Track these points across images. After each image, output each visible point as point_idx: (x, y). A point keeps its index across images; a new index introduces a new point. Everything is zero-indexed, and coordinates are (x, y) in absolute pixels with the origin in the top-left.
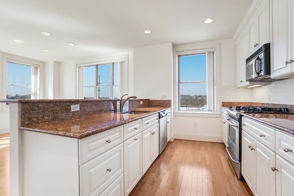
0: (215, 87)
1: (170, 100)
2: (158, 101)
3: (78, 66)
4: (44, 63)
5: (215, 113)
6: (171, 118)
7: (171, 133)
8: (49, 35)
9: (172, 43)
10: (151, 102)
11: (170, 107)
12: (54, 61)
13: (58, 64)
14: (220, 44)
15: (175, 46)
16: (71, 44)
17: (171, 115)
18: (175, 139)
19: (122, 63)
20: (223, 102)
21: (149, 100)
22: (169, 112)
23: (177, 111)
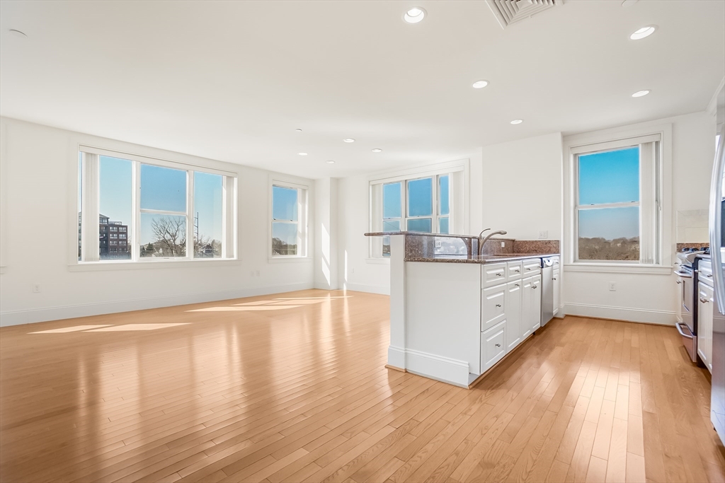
0: (661, 212)
1: (558, 241)
2: (533, 242)
3: (372, 183)
4: (313, 181)
5: (660, 265)
6: (559, 274)
7: (559, 303)
8: (353, 141)
9: (562, 133)
10: (518, 245)
11: (558, 252)
12: (331, 178)
13: (336, 182)
14: (673, 125)
15: (566, 137)
16: (377, 151)
17: (560, 268)
18: (567, 316)
19: (457, 174)
20: (678, 244)
21: (514, 241)
22: (557, 261)
23: (572, 262)
